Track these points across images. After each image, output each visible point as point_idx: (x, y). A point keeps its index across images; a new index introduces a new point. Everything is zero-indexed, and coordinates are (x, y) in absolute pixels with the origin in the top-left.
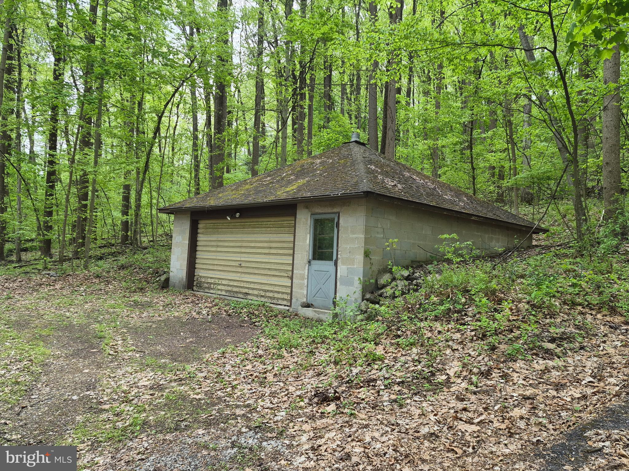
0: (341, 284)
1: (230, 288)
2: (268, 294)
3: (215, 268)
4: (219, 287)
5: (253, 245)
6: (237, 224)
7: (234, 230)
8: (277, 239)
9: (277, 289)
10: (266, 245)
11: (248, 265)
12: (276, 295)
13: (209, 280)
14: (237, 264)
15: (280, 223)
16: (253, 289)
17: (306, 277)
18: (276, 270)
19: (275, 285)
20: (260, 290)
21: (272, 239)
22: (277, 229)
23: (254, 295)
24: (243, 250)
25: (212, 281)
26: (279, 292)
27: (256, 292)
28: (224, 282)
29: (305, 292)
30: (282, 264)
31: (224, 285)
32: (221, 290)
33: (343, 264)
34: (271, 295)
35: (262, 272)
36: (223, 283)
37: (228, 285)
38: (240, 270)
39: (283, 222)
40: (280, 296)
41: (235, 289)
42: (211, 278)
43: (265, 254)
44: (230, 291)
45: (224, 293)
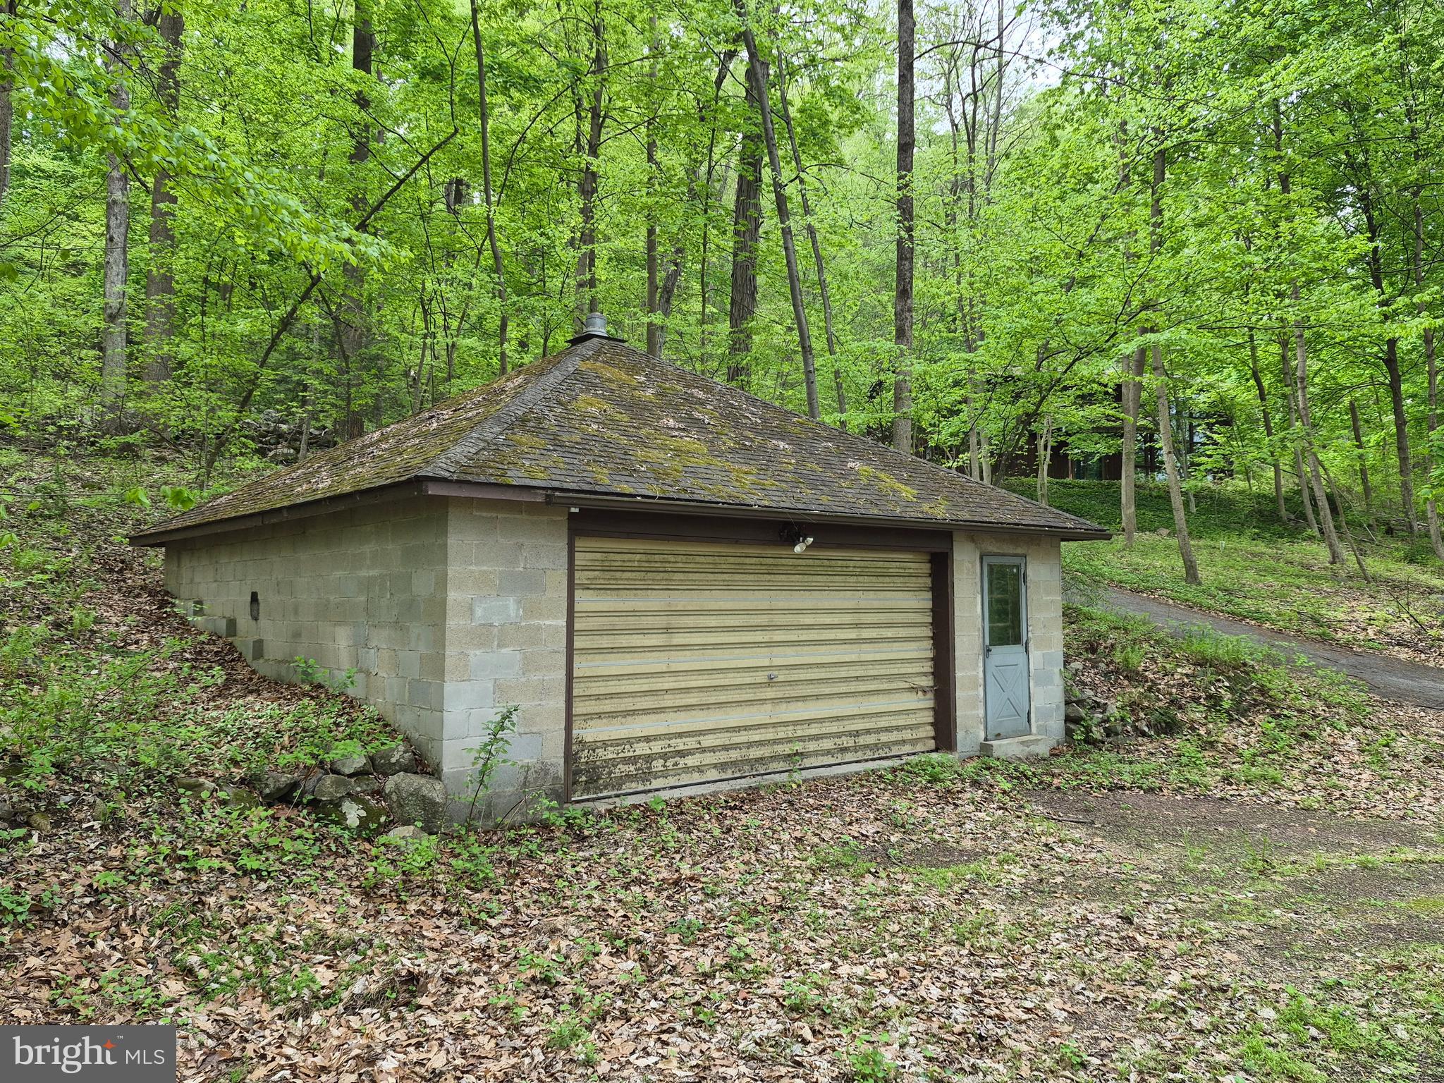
0: (1036, 684)
1: (734, 755)
2: (862, 740)
3: (668, 701)
4: (690, 761)
5: (808, 620)
6: (747, 561)
7: (737, 577)
8: (876, 604)
9: (883, 722)
10: (847, 619)
11: (795, 675)
12: (884, 737)
13: (641, 749)
14: (761, 677)
15: (881, 564)
16: (817, 738)
17: (981, 681)
18: (875, 677)
19: (878, 714)
20: (839, 735)
21: (863, 604)
22: (874, 579)
23: (816, 754)
24: (779, 636)
25: (657, 747)
26: (887, 730)
27: (827, 744)
28: (708, 741)
29: (981, 712)
30: (891, 661)
31: (713, 749)
32: (699, 769)
33: (1037, 648)
34: (871, 739)
35: (843, 688)
36: (705, 744)
37: (726, 748)
38: (770, 693)
39: (887, 565)
40: (894, 736)
41: (755, 753)
42: (648, 739)
43: (845, 642)
44: (734, 763)
45: (713, 774)
